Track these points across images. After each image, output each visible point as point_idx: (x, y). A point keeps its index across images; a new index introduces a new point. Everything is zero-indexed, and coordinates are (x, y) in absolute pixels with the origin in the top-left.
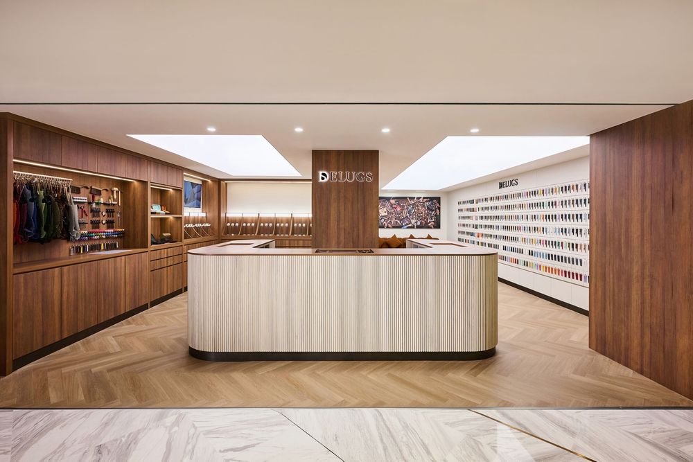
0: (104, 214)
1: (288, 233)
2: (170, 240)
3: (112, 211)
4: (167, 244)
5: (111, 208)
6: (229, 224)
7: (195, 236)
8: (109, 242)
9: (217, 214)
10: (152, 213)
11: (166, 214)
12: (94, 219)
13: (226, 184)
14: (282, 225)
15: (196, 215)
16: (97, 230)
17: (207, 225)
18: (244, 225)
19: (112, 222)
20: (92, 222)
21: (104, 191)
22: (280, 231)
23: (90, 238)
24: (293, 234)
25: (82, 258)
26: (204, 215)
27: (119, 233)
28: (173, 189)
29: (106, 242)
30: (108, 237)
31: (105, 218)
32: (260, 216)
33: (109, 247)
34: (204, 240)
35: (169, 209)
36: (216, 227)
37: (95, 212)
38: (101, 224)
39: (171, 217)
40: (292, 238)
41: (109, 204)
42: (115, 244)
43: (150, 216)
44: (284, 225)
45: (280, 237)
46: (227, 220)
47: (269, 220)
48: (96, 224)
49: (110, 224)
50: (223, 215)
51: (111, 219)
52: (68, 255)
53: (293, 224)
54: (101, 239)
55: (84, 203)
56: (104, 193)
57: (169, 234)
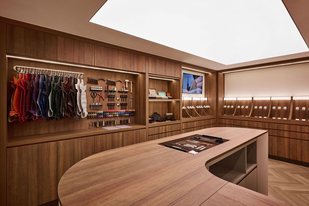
0: (118, 99)
1: (288, 117)
2: (172, 118)
3: (126, 97)
4: (168, 122)
5: (124, 94)
6: (225, 106)
7: (196, 115)
8: (123, 119)
9: (215, 98)
10: (150, 98)
11: (169, 98)
12: (110, 102)
13: (224, 74)
14: (279, 108)
15: (198, 99)
16: (113, 110)
17: (208, 107)
18: (239, 107)
19: (126, 105)
20: (108, 105)
21: (119, 83)
22: (276, 114)
23: (105, 116)
24: (294, 117)
25: (98, 131)
26: (206, 99)
27: (130, 113)
28: (175, 79)
29: (119, 119)
30: (120, 116)
31: (120, 102)
32: (254, 99)
33: (122, 123)
34: (202, 119)
35: (172, 95)
36: (215, 109)
37: (111, 98)
38: (116, 106)
39: (174, 101)
40: (292, 122)
41: (122, 92)
42: (127, 121)
43: (148, 100)
44: (282, 108)
45: (277, 120)
46: (225, 103)
47: (263, 103)
48: (111, 106)
49: (123, 106)
50: (220, 99)
51: (125, 102)
52: (88, 128)
53: (294, 108)
54: (115, 117)
55: (101, 91)
56: (118, 84)
57: (171, 114)
